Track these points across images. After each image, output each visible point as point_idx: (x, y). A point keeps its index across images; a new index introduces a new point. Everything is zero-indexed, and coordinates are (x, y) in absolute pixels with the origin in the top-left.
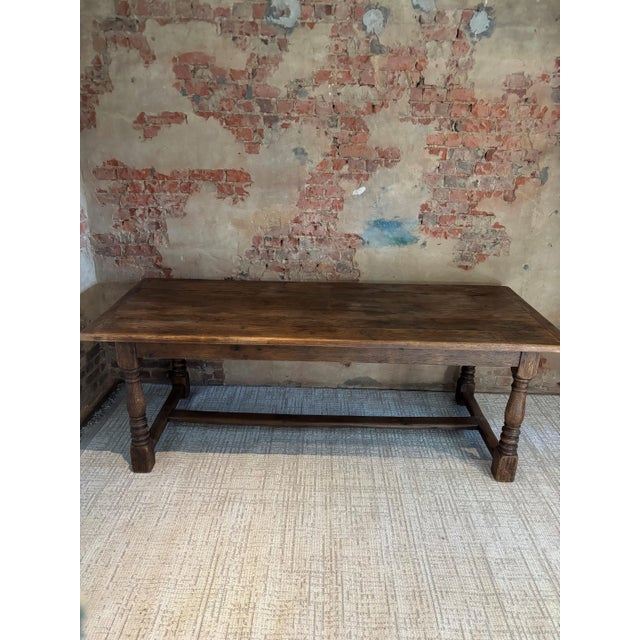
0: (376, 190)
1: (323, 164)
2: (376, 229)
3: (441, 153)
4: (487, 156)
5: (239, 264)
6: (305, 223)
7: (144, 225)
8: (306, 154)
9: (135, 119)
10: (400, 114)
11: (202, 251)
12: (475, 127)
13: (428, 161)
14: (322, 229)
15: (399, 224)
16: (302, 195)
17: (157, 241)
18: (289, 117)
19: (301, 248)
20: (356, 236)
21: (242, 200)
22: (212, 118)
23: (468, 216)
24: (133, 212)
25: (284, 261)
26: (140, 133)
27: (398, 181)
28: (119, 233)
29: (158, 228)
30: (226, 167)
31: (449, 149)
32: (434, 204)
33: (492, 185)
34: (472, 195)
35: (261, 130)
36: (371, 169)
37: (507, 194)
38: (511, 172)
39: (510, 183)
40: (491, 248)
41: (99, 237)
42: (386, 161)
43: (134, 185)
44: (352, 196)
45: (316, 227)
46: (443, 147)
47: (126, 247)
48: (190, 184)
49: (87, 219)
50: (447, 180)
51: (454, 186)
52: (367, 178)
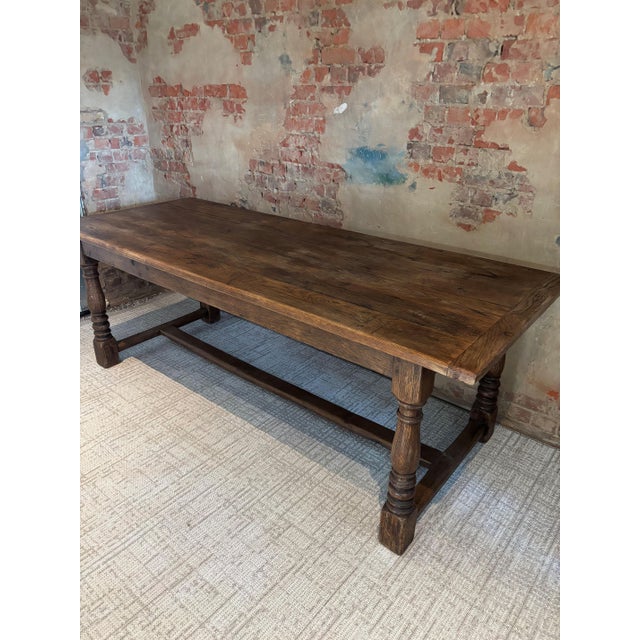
0: (359, 107)
1: (306, 74)
2: (359, 159)
3: (436, 50)
4: (504, 51)
5: (240, 189)
6: (292, 146)
7: (178, 140)
8: (290, 62)
9: (168, 34)
11: (214, 171)
12: (483, 5)
13: (417, 63)
14: (307, 155)
15: (383, 156)
16: (288, 113)
17: (186, 159)
18: (275, 18)
19: (289, 177)
20: (339, 167)
21: (240, 117)
22: (216, 26)
23: (471, 149)
24: (172, 127)
25: (275, 191)
26: (171, 49)
27: (382, 95)
28: (166, 149)
29: (187, 146)
30: (228, 81)
31: (447, 43)
32: (426, 129)
33: (508, 100)
34: (478, 116)
35: (253, 36)
36: (353, 79)
37: (533, 113)
38: (541, 76)
39: (538, 96)
40: (505, 202)
41: (155, 152)
42: (369, 68)
43: (171, 102)
44: (335, 115)
45: (301, 152)
46: (439, 40)
47: (170, 163)
48: (205, 101)
49: (146, 134)
50: (443, 92)
51: (453, 102)
52: (348, 90)
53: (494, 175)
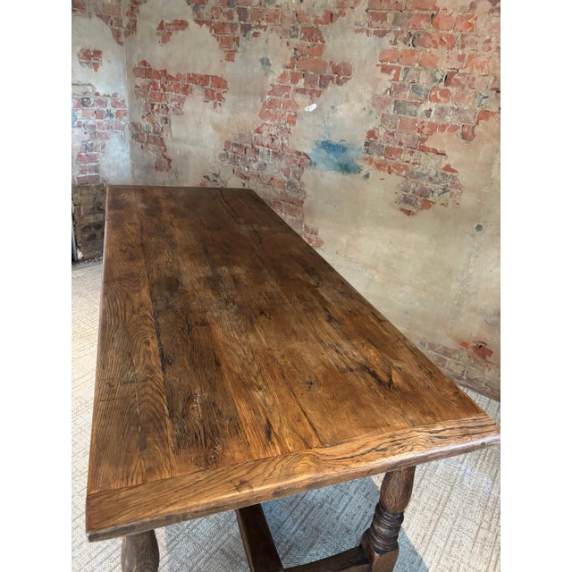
0: (326, 108)
1: (283, 76)
2: (323, 150)
3: (394, 72)
4: (448, 79)
5: (214, 164)
6: (265, 134)
7: (158, 117)
8: (270, 65)
9: (157, 26)
10: (356, 24)
11: (191, 148)
12: (434, 42)
13: (379, 80)
14: (278, 142)
15: (344, 149)
16: (264, 105)
17: (165, 134)
18: (260, 27)
19: (260, 159)
20: (305, 155)
21: (220, 104)
22: (204, 25)
23: (416, 151)
24: (153, 105)
25: (246, 169)
26: (159, 38)
27: (347, 101)
28: (145, 123)
29: (167, 123)
30: (211, 73)
31: (403, 67)
32: (382, 132)
33: (447, 117)
34: (423, 127)
35: (238, 38)
36: (324, 85)
37: (466, 130)
38: (473, 103)
39: (471, 117)
40: (439, 195)
41: (134, 125)
42: (338, 78)
43: (155, 84)
44: (304, 112)
45: (273, 139)
46: (397, 65)
47: (148, 136)
48: (187, 86)
49: (127, 109)
50: (397, 105)
51: (405, 113)
52: (319, 94)
53: (433, 173)
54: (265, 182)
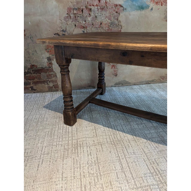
5: (61, 25)
19: (92, 14)
20: (120, 5)
25: (84, 22)
54: (97, 26)
